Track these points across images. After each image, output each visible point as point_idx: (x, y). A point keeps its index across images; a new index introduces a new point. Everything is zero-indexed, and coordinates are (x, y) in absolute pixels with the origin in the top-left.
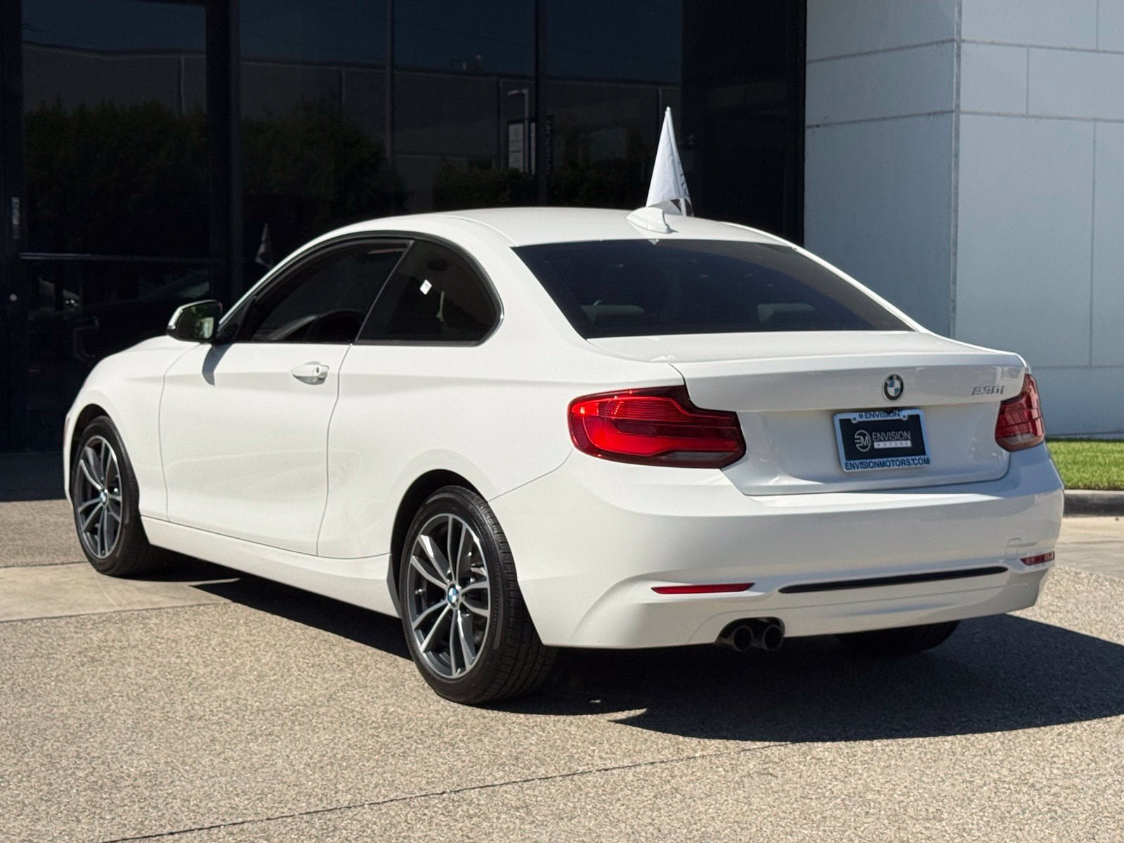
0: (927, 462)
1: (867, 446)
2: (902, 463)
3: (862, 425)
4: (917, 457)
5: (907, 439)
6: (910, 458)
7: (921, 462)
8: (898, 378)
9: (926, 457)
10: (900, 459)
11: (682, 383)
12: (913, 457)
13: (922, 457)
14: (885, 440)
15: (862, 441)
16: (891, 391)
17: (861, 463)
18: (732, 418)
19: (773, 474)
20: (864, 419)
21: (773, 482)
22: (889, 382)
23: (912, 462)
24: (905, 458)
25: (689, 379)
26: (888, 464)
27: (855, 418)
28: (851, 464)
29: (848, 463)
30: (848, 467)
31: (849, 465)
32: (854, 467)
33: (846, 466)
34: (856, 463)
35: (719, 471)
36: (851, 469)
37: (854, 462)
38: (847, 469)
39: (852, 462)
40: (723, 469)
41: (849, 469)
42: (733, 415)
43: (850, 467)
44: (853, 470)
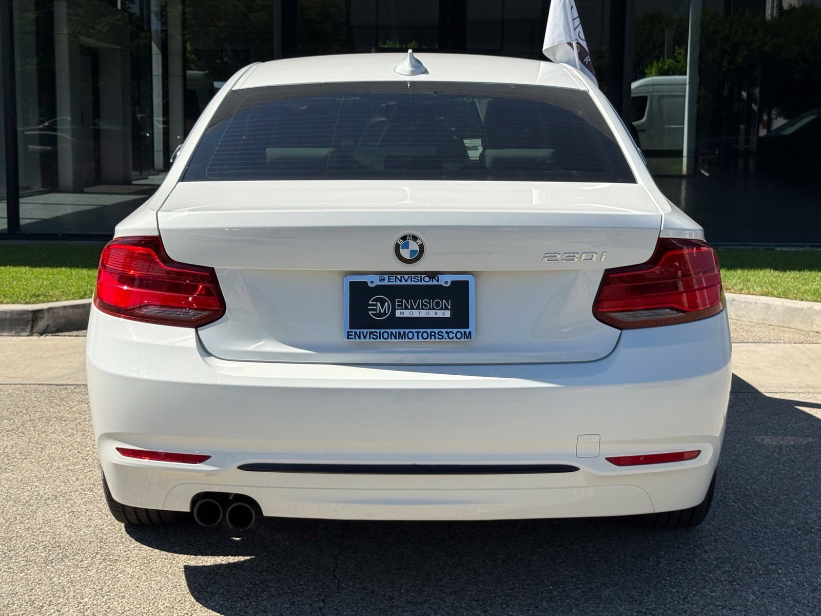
0: (469, 336)
1: (385, 314)
2: (431, 335)
3: (380, 289)
4: (455, 331)
5: (446, 309)
6: (444, 331)
7: (459, 335)
8: (415, 238)
9: (467, 331)
10: (429, 331)
11: (156, 234)
12: (449, 330)
13: (462, 330)
14: (412, 308)
15: (378, 308)
16: (405, 253)
17: (371, 333)
18: (209, 275)
19: (257, 338)
20: (386, 283)
21: (253, 347)
22: (401, 243)
23: (445, 335)
24: (437, 331)
25: (164, 230)
26: (410, 335)
27: (374, 281)
28: (356, 333)
29: (352, 332)
30: (350, 337)
31: (353, 334)
32: (359, 337)
33: (348, 335)
34: (363, 332)
35: (193, 330)
36: (355, 338)
37: (361, 330)
38: (348, 338)
39: (358, 331)
40: (198, 329)
41: (352, 338)
42: (211, 271)
43: (353, 337)
44: (357, 340)
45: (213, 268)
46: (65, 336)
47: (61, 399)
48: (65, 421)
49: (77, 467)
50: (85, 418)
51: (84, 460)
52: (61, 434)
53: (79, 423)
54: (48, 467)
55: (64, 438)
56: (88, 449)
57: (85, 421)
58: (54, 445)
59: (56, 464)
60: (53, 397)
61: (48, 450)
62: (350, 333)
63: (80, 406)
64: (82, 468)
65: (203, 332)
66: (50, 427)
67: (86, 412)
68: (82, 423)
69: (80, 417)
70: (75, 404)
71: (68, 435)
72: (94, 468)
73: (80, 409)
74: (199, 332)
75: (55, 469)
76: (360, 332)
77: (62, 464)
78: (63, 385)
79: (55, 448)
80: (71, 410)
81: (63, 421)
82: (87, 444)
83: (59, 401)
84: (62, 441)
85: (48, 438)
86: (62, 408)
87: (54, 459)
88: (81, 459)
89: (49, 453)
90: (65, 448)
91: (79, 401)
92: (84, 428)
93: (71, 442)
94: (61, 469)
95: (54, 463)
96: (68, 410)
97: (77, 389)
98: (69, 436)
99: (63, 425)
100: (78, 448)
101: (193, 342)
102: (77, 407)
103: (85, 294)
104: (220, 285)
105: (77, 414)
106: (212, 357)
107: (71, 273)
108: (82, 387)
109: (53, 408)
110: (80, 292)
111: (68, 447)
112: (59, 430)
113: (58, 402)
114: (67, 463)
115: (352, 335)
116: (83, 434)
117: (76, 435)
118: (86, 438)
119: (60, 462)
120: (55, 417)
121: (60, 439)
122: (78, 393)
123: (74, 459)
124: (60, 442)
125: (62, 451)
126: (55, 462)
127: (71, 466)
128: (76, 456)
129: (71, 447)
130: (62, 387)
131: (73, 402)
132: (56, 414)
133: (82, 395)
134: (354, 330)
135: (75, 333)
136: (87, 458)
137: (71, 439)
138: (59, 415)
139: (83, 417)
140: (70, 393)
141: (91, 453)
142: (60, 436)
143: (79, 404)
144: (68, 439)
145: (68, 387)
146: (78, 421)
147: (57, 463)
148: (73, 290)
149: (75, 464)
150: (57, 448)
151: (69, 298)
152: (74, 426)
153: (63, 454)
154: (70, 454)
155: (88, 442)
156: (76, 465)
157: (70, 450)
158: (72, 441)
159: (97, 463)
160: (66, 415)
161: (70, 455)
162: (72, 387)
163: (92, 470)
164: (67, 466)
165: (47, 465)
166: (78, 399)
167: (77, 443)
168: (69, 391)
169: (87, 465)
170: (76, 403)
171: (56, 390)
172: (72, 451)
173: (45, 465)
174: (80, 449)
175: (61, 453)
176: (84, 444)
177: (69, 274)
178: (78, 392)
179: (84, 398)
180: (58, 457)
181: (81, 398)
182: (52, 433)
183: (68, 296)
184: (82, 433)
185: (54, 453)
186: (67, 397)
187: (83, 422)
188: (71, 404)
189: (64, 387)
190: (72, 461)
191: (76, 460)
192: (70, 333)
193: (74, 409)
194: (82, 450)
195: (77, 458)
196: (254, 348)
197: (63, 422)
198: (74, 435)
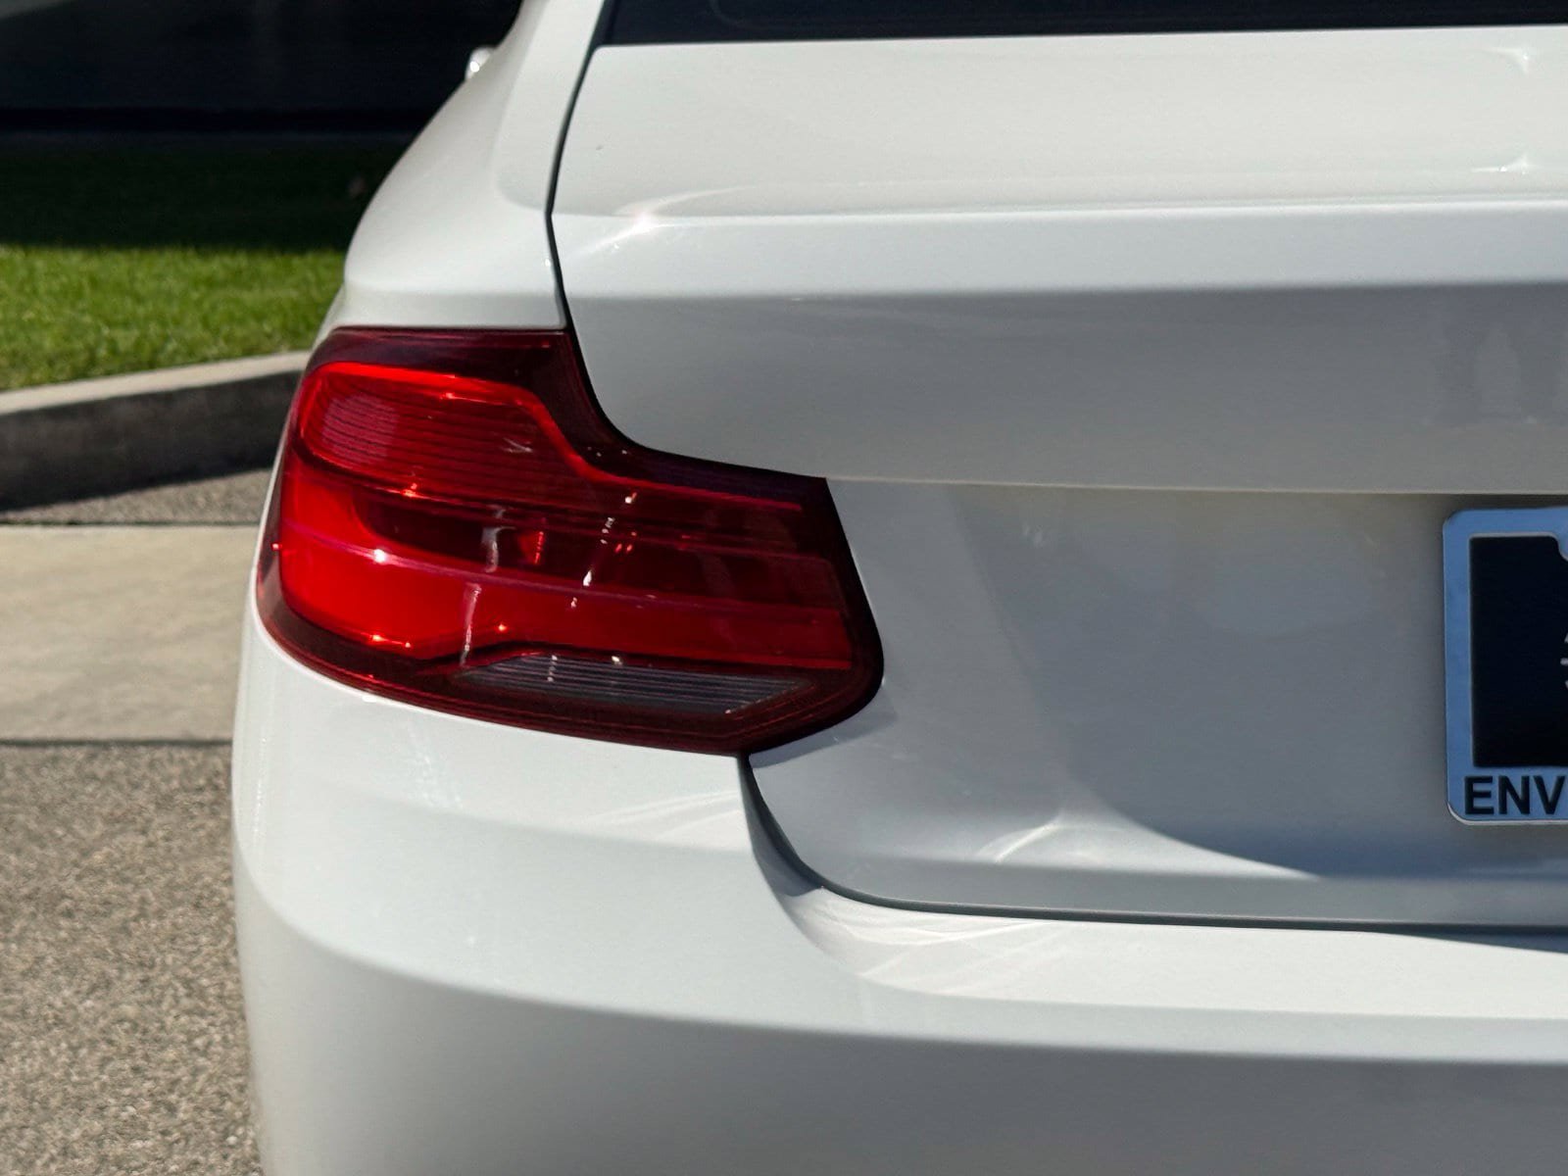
11: (553, 320)
18: (801, 511)
21: (1013, 846)
25: (589, 303)
28: (1506, 785)
29: (1489, 780)
30: (1479, 803)
31: (1494, 788)
32: (1524, 807)
33: (1471, 795)
34: (1540, 781)
35: (728, 765)
36: (1504, 810)
37: (1532, 773)
38: (1471, 810)
39: (1516, 776)
40: (753, 758)
41: (1489, 811)
42: (814, 496)
43: (1494, 802)
44: (1515, 820)
45: (821, 483)
46: (29, 523)
47: (43, 809)
48: (68, 914)
49: (139, 1144)
50: (143, 900)
51: (163, 1110)
52: (61, 978)
53: (125, 929)
54: (24, 1144)
55: (75, 1001)
56: (170, 1054)
57: (143, 914)
58: (37, 1034)
59: (54, 1131)
60: (13, 800)
61: (16, 1058)
62: (1478, 787)
63: (116, 841)
64: (160, 1154)
65: (778, 777)
66: (14, 946)
67: (142, 872)
68: (132, 925)
69: (123, 895)
70: (97, 833)
71: (85, 987)
72: (205, 1154)
73: (117, 855)
74: (757, 773)
75: (52, 1159)
76: (1526, 781)
77: (76, 1134)
78: (42, 744)
79: (45, 1051)
80: (85, 863)
81: (62, 914)
82: (162, 1028)
83: (38, 822)
84: (69, 1016)
85: (10, 1002)
86: (52, 853)
87: (45, 1107)
88: (148, 1105)
89: (23, 1075)
90: (84, 1052)
91: (112, 820)
92: (146, 949)
93: (102, 1023)
94: (75, 1156)
95: (45, 1126)
96: (76, 864)
97: (97, 763)
98: (93, 989)
99: (63, 934)
100: (131, 1050)
101: (734, 830)
102: (106, 850)
103: (92, 362)
104: (854, 556)
105: (111, 885)
106: (821, 894)
107: (32, 270)
108: (116, 751)
109: (18, 851)
110: (71, 354)
111: (93, 1044)
112: (50, 960)
113: (33, 825)
114: (97, 1126)
115: (1487, 795)
116: (145, 981)
117: (118, 984)
118: (159, 1002)
119: (68, 1120)
120: (29, 898)
121: (59, 1004)
122: (103, 782)
123: (123, 1106)
124: (59, 1022)
125: (71, 1065)
126: (50, 1120)
127: (113, 1139)
128: (127, 1091)
129: (104, 1046)
130: (40, 754)
131: (90, 827)
132: (33, 883)
133: (119, 788)
134: (1496, 773)
135: (64, 511)
136: (173, 1098)
137: (99, 1006)
138: (45, 889)
139: (136, 897)
140: (71, 780)
141: (182, 1072)
142: (59, 989)
143: (113, 835)
144: (89, 1003)
145: (66, 752)
146: (118, 915)
147: (56, 1127)
148: (48, 344)
149: (132, 1129)
150: (53, 1052)
151: (37, 376)
152: (105, 942)
153: (75, 1078)
154: (105, 1077)
155: (169, 1021)
156: (131, 1139)
157: (106, 1060)
158: (104, 1014)
159: (214, 1123)
160: (70, 886)
161: (104, 1086)
162: (80, 754)
163: (196, 1163)
164: (100, 1143)
165: (21, 1137)
166: (106, 811)
167: (127, 1025)
168: (71, 772)
169: (176, 1135)
170: (100, 827)
171: (18, 770)
172: (109, 1067)
173: (13, 1134)
174: (139, 1053)
175: (68, 1075)
176: (153, 1027)
177: (22, 273)
178: (101, 774)
179: (126, 804)
180: (59, 1096)
181: (119, 805)
182: (24, 974)
183: (32, 370)
184: (140, 975)
185: (42, 1074)
186: (64, 801)
187: (135, 919)
188: (83, 833)
189: (50, 752)
190: (116, 1117)
191: (131, 1109)
192: (48, 513)
193: (98, 857)
194: (146, 1057)
195: (133, 1100)
196: (1020, 850)
197: (63, 923)
198: (108, 984)
